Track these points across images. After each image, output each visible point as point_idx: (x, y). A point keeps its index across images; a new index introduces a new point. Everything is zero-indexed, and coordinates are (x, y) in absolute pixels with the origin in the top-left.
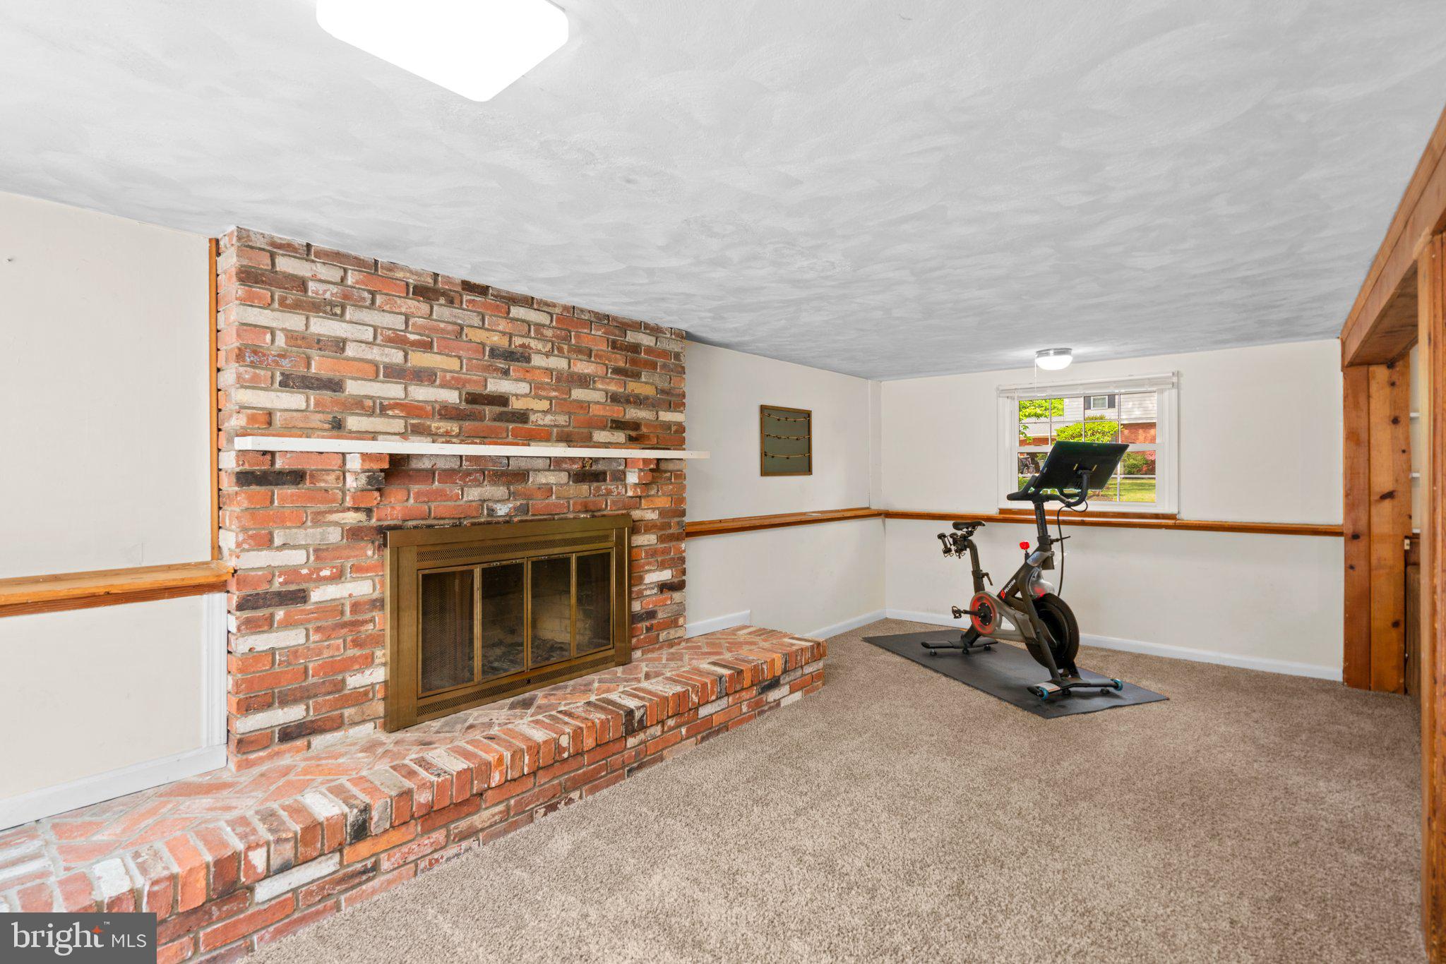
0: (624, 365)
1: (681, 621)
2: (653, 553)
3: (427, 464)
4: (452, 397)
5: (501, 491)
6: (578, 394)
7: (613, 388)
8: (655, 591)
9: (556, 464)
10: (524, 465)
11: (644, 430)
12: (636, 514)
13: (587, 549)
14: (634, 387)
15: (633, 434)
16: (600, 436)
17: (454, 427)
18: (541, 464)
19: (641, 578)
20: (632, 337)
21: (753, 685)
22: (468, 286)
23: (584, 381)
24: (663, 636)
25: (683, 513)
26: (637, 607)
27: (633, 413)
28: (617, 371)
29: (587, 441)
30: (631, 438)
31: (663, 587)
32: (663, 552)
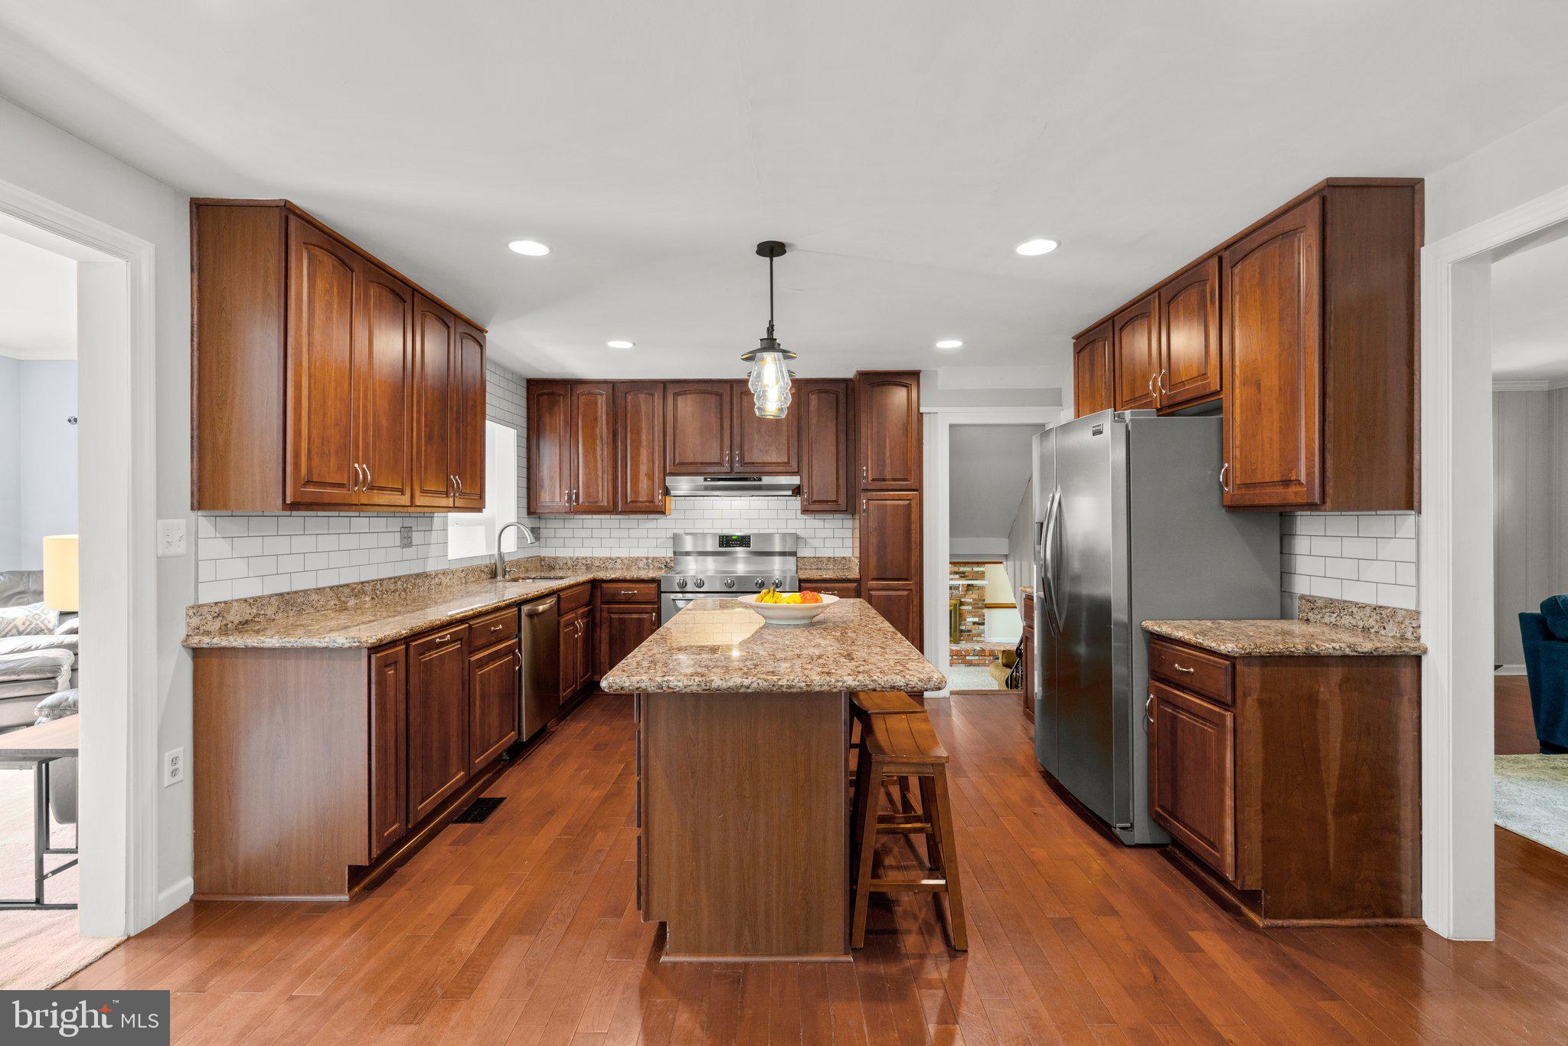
1: (983, 635)
2: (970, 612)
8: (971, 624)
11: (967, 574)
12: (963, 600)
19: (965, 620)
21: (990, 655)
24: (975, 639)
25: (984, 600)
26: (963, 628)
27: (962, 569)
30: (961, 577)
31: (974, 623)
32: (975, 612)
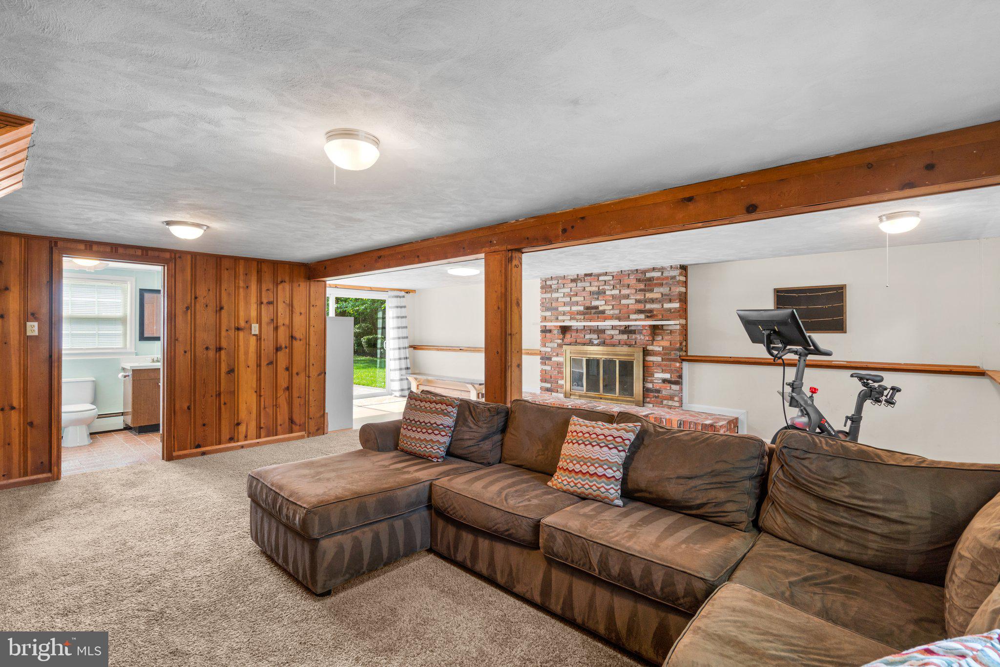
0: (644, 287)
1: (679, 400)
2: (660, 365)
3: (575, 328)
4: (581, 308)
5: (595, 336)
6: (624, 302)
7: (638, 297)
8: (660, 381)
9: (613, 328)
10: (603, 328)
11: (655, 313)
12: (650, 348)
13: (623, 358)
14: (649, 295)
15: (649, 315)
16: (633, 316)
17: (582, 317)
18: (609, 328)
19: (652, 375)
20: (648, 275)
22: (586, 275)
23: (627, 297)
24: (665, 402)
25: (678, 349)
26: (648, 386)
27: (649, 306)
28: (641, 290)
29: (628, 318)
30: (648, 317)
31: (665, 381)
32: (665, 366)
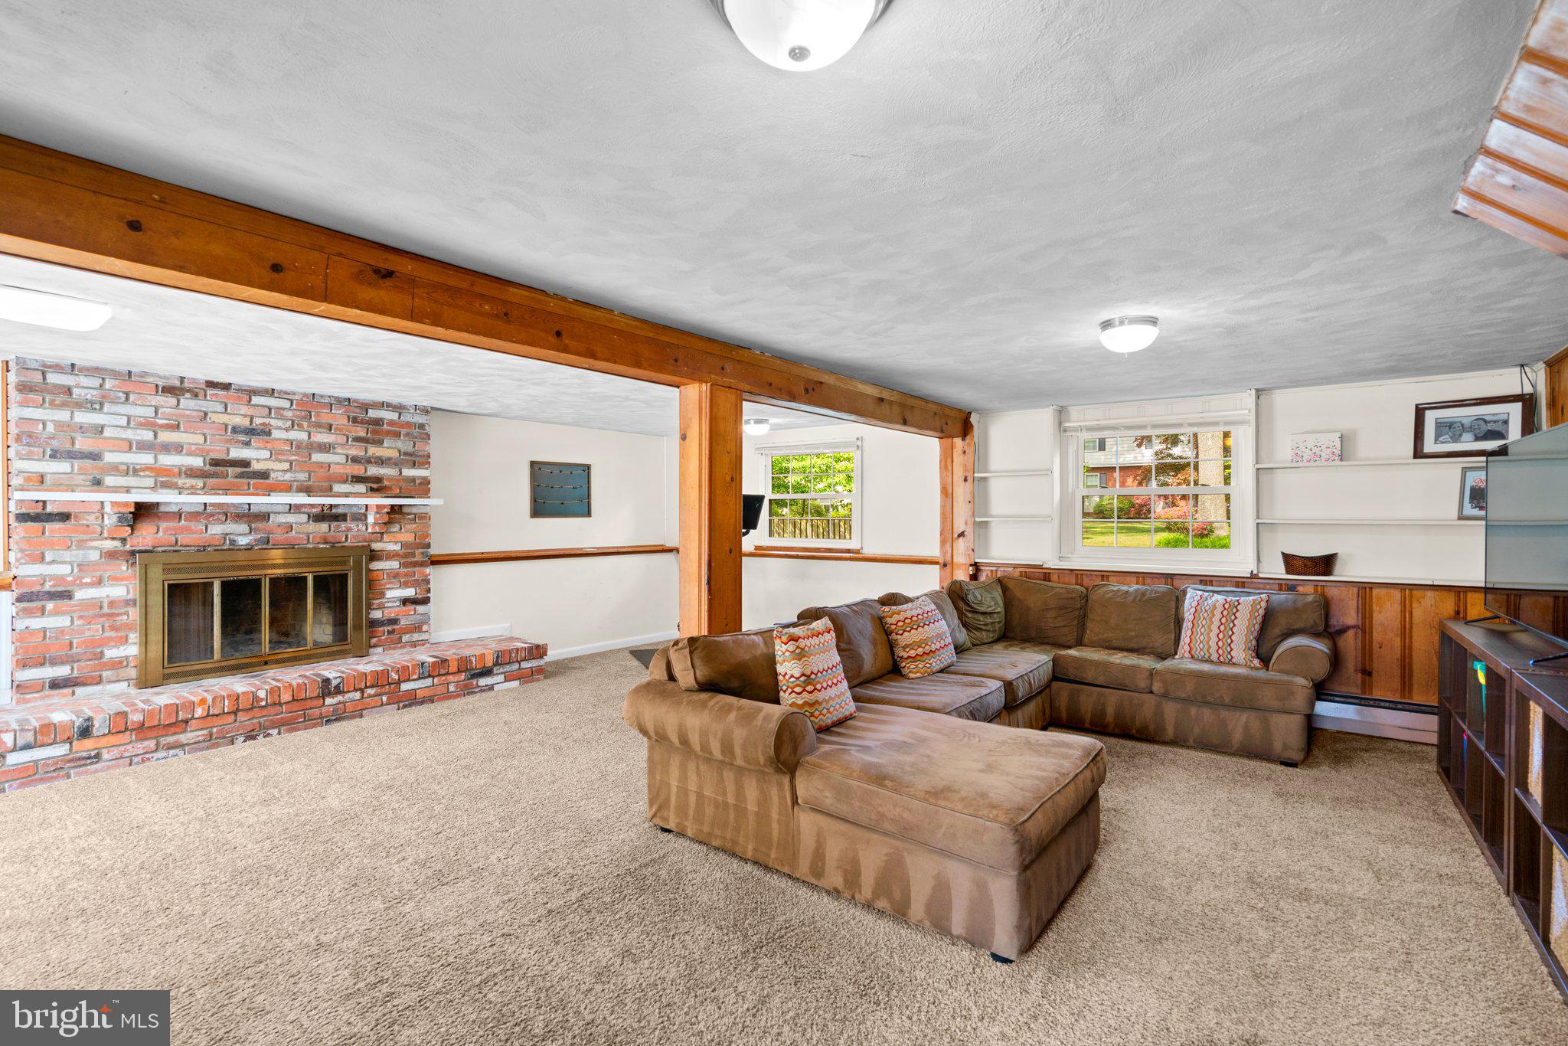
0: (364, 435)
1: (425, 628)
2: (395, 575)
3: (175, 509)
4: (197, 462)
5: (243, 528)
6: (317, 457)
7: (353, 452)
8: (398, 603)
9: (293, 508)
10: (264, 509)
11: (386, 483)
12: (376, 546)
13: (323, 570)
14: (373, 451)
15: (375, 486)
16: (338, 488)
17: (200, 483)
18: (280, 509)
19: (382, 595)
20: (373, 414)
21: (459, 671)
22: (211, 384)
23: (325, 448)
24: (405, 638)
25: (428, 546)
26: (377, 615)
27: (373, 471)
28: (357, 439)
29: (328, 491)
30: (372, 489)
31: (405, 601)
32: (406, 575)
